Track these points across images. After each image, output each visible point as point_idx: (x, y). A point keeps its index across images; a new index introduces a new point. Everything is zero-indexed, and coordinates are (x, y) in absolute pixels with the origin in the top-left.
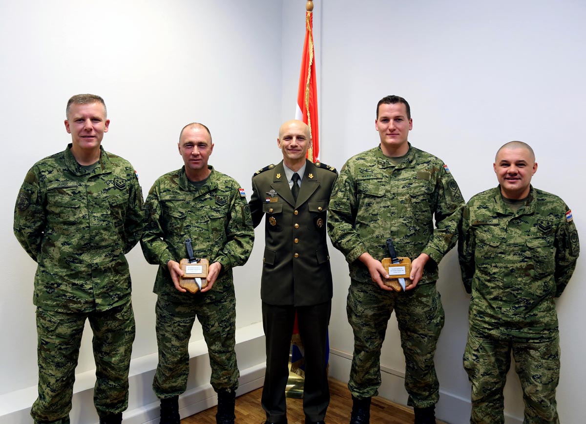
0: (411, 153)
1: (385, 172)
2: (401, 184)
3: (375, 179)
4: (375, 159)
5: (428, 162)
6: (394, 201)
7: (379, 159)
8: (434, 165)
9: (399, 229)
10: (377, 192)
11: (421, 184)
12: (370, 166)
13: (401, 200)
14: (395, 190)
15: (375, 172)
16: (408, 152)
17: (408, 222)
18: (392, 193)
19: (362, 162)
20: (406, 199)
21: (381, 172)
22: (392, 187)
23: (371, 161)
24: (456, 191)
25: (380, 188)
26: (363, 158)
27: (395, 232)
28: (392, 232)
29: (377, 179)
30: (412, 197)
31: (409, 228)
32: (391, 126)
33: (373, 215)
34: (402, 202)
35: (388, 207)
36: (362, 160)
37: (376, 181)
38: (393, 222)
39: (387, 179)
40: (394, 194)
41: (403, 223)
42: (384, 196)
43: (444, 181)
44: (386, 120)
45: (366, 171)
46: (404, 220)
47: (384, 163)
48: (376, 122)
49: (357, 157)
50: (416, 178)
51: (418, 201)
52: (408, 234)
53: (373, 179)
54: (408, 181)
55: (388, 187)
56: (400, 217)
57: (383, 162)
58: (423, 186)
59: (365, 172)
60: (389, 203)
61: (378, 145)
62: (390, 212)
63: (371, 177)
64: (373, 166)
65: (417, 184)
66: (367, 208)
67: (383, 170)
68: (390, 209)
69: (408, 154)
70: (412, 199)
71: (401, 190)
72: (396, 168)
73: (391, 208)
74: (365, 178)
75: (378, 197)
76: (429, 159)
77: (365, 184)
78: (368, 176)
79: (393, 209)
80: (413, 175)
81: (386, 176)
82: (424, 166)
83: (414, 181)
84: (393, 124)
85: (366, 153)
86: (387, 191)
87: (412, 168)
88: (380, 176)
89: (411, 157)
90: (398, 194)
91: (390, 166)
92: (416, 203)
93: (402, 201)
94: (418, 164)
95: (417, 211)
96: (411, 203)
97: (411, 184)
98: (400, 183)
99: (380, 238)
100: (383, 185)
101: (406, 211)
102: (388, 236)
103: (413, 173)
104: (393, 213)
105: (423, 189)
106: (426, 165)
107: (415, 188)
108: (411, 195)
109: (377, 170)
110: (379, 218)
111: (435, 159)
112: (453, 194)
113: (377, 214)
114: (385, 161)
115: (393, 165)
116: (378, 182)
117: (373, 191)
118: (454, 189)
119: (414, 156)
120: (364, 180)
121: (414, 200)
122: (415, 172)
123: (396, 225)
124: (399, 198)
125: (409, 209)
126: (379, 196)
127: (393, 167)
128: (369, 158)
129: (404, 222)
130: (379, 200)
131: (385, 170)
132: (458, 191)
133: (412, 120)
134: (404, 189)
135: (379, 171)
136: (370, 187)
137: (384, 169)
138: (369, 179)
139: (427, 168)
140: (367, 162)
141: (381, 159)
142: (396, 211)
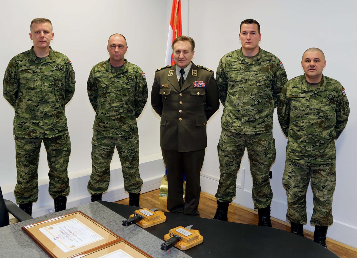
0: (260, 54)
1: (242, 66)
2: (251, 74)
3: (236, 70)
4: (237, 56)
5: (270, 60)
6: (247, 84)
7: (240, 57)
8: (273, 62)
9: (248, 101)
10: (236, 79)
11: (263, 74)
12: (234, 62)
13: (250, 83)
14: (247, 78)
15: (237, 66)
16: (258, 53)
17: (254, 97)
18: (245, 79)
19: (229, 58)
20: (253, 83)
21: (240, 66)
22: (245, 76)
23: (235, 59)
24: (284, 79)
25: (239, 76)
26: (230, 56)
27: (246, 103)
28: (243, 102)
29: (237, 70)
30: (257, 82)
31: (254, 101)
32: (248, 37)
33: (234, 91)
34: (251, 85)
35: (242, 87)
36: (229, 57)
37: (236, 72)
38: (245, 97)
39: (243, 70)
40: (246, 80)
41: (251, 98)
42: (241, 81)
43: (278, 73)
44: (245, 33)
45: (231, 65)
46: (252, 96)
47: (242, 60)
48: (239, 35)
49: (226, 56)
50: (260, 71)
51: (261, 84)
52: (253, 104)
53: (235, 70)
54: (255, 72)
55: (243, 76)
56: (249, 94)
57: (241, 60)
58: (264, 76)
59: (231, 66)
60: (243, 85)
61: (240, 48)
62: (243, 90)
63: (234, 69)
64: (236, 61)
65: (261, 75)
66: (232, 88)
67: (241, 65)
68: (244, 89)
69: (258, 55)
70: (257, 83)
71: (251, 78)
72: (249, 64)
73: (244, 88)
74: (230, 70)
75: (237, 82)
76: (271, 58)
77: (230, 74)
78: (232, 69)
79: (246, 89)
80: (259, 69)
81: (243, 69)
82: (267, 63)
83: (259, 73)
84: (249, 36)
85: (233, 53)
86: (242, 78)
87: (259, 64)
88: (239, 69)
89: (259, 57)
90: (249, 80)
91: (246, 62)
92: (260, 86)
93: (251, 84)
94: (263, 62)
95: (260, 91)
96: (257, 86)
97: (257, 74)
98: (250, 73)
99: (236, 105)
100: (240, 74)
101: (253, 90)
102: (242, 105)
103: (259, 67)
104: (245, 91)
105: (264, 77)
106: (268, 62)
107: (259, 77)
108: (257, 81)
109: (238, 65)
110: (237, 94)
111: (274, 58)
112: (283, 81)
113: (236, 91)
114: (243, 59)
115: (247, 62)
116: (238, 72)
117: (234, 78)
118: (284, 78)
119: (261, 56)
120: (230, 71)
121: (258, 84)
122: (261, 67)
123: (246, 98)
124: (249, 82)
125: (254, 89)
126: (238, 81)
127: (248, 63)
128: (234, 56)
129: (252, 97)
130: (238, 83)
131: (242, 65)
132: (286, 79)
133: (261, 35)
134: (253, 77)
135: (239, 65)
136: (233, 75)
137: (242, 64)
138: (233, 71)
139: (268, 64)
140: (233, 58)
141: (241, 57)
142: (247, 90)
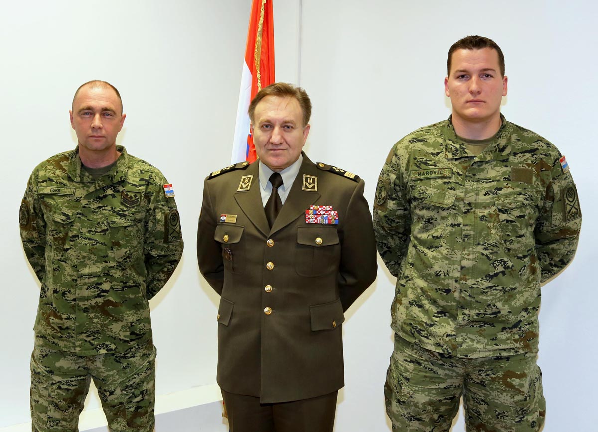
0: (505, 133)
1: (456, 166)
2: (484, 189)
3: (439, 178)
4: (440, 140)
5: (533, 151)
6: (471, 216)
7: (447, 141)
8: (543, 156)
9: (475, 263)
10: (441, 201)
11: (518, 190)
12: (432, 154)
13: (481, 215)
14: (471, 198)
15: (440, 166)
16: (500, 131)
17: (491, 253)
18: (467, 202)
19: (418, 146)
20: (490, 214)
21: (451, 166)
22: (466, 193)
23: (434, 145)
24: (572, 204)
25: (447, 193)
26: (421, 138)
27: (468, 269)
28: (462, 268)
29: (442, 178)
30: (500, 210)
31: (493, 263)
32: (474, 87)
33: (433, 237)
34: (483, 218)
35: (459, 225)
36: (419, 143)
37: (440, 181)
38: (466, 252)
39: (460, 178)
40: (470, 204)
41: (483, 254)
42: (454, 207)
43: (556, 188)
44: (464, 75)
45: (425, 163)
46: (486, 249)
47: (457, 150)
48: (446, 81)
49: (410, 138)
50: (509, 180)
51: (512, 218)
52: (491, 273)
53: (435, 178)
54: (495, 183)
55: (460, 193)
56: (479, 244)
57: (454, 149)
58: (520, 194)
59: (423, 166)
60: (460, 220)
61: (447, 117)
62: (461, 234)
63: (433, 175)
64: (438, 154)
65: (510, 190)
66: (427, 226)
67: (454, 162)
68: (462, 230)
69: (498, 135)
70: (501, 214)
71: (482, 198)
72: (477, 160)
73: (464, 228)
74: (422, 177)
75: (443, 209)
76: (536, 145)
77: (423, 188)
78: (427, 173)
79: (468, 230)
80: (504, 174)
81: (458, 173)
82: (525, 158)
83: (505, 184)
84: (477, 83)
85: (427, 130)
86: (458, 199)
87: (503, 161)
88: (447, 173)
89: (502, 142)
90: (478, 205)
91: (466, 155)
92: (507, 221)
93: (484, 216)
94: (515, 154)
95: (508, 235)
96: (499, 221)
97: (501, 189)
98: (481, 186)
99: (442, 276)
100: (451, 189)
101: (489, 234)
102: (457, 274)
103: (504, 169)
104: (466, 236)
105: (521, 198)
106: (528, 155)
107: (507, 196)
108: (500, 207)
109: (444, 161)
110: (443, 244)
111: (545, 146)
112: (568, 208)
113: (440, 236)
114: (458, 146)
115: (470, 154)
116: (444, 183)
117: (435, 199)
118: (571, 200)
119: (509, 139)
120: (421, 180)
121: (503, 217)
122: (509, 169)
123: (471, 257)
124: (478, 211)
125: (493, 231)
126: (445, 207)
127: (472, 158)
128: (431, 139)
129: (485, 252)
130: (444, 213)
131: (457, 163)
132: (576, 204)
134: (487, 197)
135: (448, 164)
136: (431, 191)
137: (456, 160)
138: (430, 179)
139: (529, 162)
140: (428, 145)
141: (451, 142)
142: (472, 233)
